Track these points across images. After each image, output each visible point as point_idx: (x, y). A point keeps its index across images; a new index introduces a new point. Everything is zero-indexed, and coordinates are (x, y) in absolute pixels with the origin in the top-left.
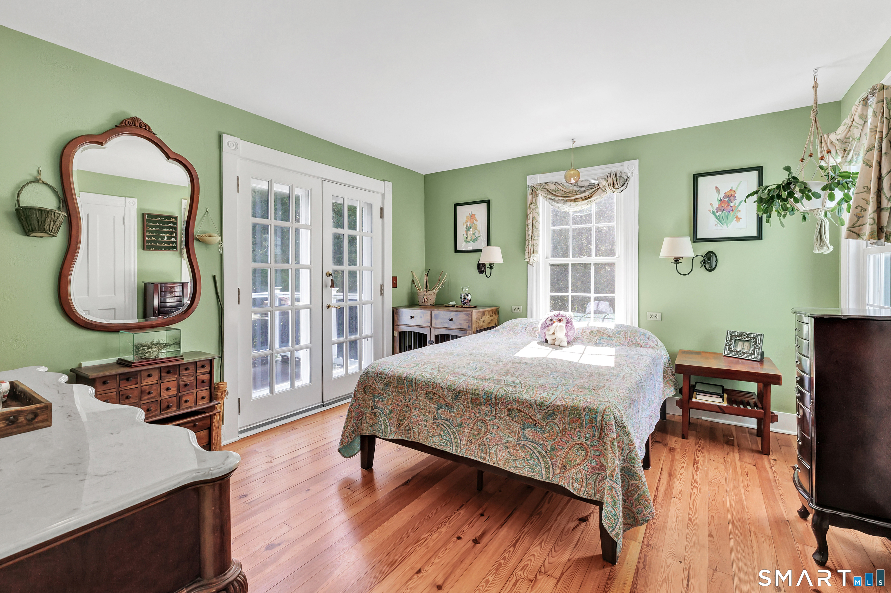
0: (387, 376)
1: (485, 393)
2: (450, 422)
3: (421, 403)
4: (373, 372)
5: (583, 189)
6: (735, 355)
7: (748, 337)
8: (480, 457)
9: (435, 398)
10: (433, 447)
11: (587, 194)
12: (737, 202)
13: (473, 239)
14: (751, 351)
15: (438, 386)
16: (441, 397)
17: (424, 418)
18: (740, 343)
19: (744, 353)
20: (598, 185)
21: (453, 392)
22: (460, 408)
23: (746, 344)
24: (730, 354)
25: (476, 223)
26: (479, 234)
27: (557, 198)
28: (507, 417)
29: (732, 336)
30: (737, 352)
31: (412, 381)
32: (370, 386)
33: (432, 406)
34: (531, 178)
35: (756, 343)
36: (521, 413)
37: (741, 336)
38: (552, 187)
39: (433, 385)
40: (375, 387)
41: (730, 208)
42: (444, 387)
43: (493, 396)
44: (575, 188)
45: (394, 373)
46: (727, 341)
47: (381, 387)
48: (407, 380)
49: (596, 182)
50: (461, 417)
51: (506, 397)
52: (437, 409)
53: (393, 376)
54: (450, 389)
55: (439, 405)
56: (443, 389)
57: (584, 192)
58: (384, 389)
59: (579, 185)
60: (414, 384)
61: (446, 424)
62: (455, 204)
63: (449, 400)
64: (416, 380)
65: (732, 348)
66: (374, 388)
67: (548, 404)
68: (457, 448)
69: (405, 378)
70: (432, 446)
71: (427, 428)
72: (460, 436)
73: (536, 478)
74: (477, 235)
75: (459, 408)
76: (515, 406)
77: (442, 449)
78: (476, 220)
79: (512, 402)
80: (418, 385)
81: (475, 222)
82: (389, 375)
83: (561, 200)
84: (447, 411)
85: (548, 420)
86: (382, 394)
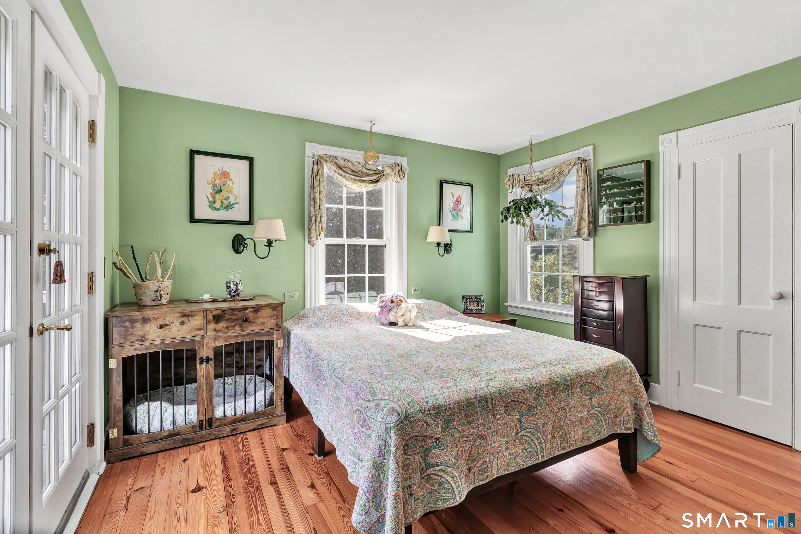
0: (447, 407)
1: (561, 378)
2: (533, 428)
3: (500, 422)
4: (420, 411)
5: (371, 172)
6: (471, 312)
7: (476, 298)
8: (563, 449)
9: (516, 407)
10: (518, 469)
11: (374, 178)
12: (462, 205)
13: (224, 206)
14: (479, 308)
15: (519, 391)
16: (523, 403)
17: (504, 440)
18: (472, 303)
19: (476, 310)
20: (383, 171)
21: (535, 391)
22: (543, 405)
23: (475, 303)
24: (468, 312)
25: (231, 185)
26: (235, 200)
27: (347, 175)
28: (580, 394)
29: (466, 299)
30: (472, 310)
31: (486, 398)
32: (417, 436)
33: (514, 419)
34: (311, 146)
35: (481, 302)
36: (589, 384)
37: (472, 298)
38: (342, 163)
39: (512, 392)
40: (426, 433)
41: (458, 209)
42: (525, 388)
43: (568, 378)
44: (364, 170)
45: (456, 398)
46: (464, 303)
47: (438, 429)
48: (479, 400)
49: (380, 169)
50: (544, 416)
51: (576, 374)
52: (519, 420)
53: (458, 403)
54: (531, 388)
55: (521, 414)
56: (523, 391)
57: (371, 175)
58: (443, 430)
59: (366, 167)
60: (489, 401)
61: (529, 432)
62: (191, 151)
63: (532, 402)
64: (491, 395)
65: (469, 308)
66: (425, 436)
67: (603, 367)
68: (542, 454)
69: (476, 398)
70: (516, 470)
71: (508, 452)
72: (544, 438)
73: (602, 439)
74: (232, 200)
75: (541, 406)
76: (585, 380)
77: (528, 465)
78: (230, 180)
79: (582, 377)
80: (495, 400)
81: (229, 183)
82: (450, 405)
83: (351, 178)
84: (530, 417)
85: (605, 381)
86: (441, 438)
